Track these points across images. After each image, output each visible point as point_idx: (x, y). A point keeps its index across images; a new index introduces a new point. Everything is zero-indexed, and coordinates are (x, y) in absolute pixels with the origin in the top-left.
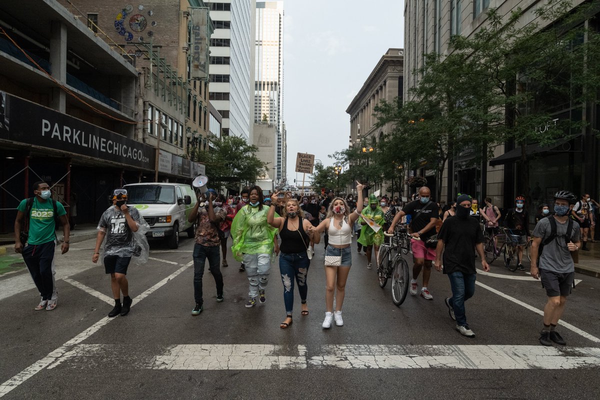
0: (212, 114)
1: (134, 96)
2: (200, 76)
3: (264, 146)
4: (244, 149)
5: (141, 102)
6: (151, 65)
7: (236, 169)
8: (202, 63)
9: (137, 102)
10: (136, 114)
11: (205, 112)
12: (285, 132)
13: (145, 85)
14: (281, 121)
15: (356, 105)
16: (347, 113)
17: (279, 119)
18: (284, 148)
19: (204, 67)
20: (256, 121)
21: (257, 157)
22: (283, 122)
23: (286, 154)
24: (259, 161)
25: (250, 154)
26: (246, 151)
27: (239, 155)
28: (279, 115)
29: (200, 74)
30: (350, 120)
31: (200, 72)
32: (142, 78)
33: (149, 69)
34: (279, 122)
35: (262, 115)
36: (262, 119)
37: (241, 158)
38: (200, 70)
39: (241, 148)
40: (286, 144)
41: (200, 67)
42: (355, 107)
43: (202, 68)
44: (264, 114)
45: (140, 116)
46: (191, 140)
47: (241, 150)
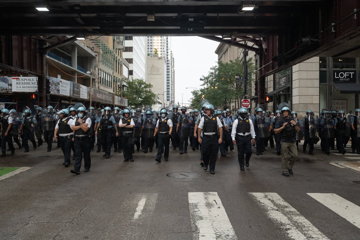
0: (124, 64)
1: (94, 66)
2: (120, 48)
3: (155, 75)
4: (144, 86)
5: (97, 69)
6: (101, 50)
7: (140, 98)
8: (121, 40)
9: (95, 69)
10: (95, 75)
11: (121, 64)
12: (173, 59)
13: (99, 60)
14: (169, 52)
15: (221, 49)
16: (216, 53)
17: (167, 50)
18: (173, 74)
19: (123, 43)
20: (148, 55)
21: (152, 91)
22: (171, 52)
23: (174, 79)
24: (153, 94)
25: (148, 89)
26: (145, 87)
27: (141, 90)
28: (167, 47)
29: (120, 47)
30: (218, 59)
31: (120, 45)
32: (97, 57)
33: (100, 53)
34: (167, 52)
35: (154, 50)
36: (153, 53)
37: (142, 92)
38: (120, 44)
39: (143, 86)
40: (174, 70)
41: (120, 43)
42: (220, 50)
43: (121, 43)
44: (155, 49)
45: (97, 76)
46: (120, 86)
47: (143, 87)
